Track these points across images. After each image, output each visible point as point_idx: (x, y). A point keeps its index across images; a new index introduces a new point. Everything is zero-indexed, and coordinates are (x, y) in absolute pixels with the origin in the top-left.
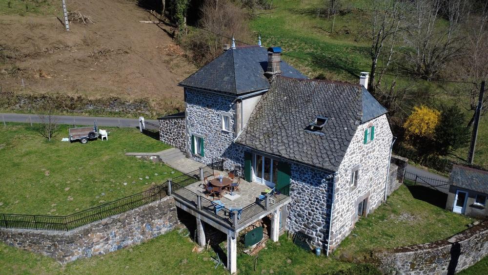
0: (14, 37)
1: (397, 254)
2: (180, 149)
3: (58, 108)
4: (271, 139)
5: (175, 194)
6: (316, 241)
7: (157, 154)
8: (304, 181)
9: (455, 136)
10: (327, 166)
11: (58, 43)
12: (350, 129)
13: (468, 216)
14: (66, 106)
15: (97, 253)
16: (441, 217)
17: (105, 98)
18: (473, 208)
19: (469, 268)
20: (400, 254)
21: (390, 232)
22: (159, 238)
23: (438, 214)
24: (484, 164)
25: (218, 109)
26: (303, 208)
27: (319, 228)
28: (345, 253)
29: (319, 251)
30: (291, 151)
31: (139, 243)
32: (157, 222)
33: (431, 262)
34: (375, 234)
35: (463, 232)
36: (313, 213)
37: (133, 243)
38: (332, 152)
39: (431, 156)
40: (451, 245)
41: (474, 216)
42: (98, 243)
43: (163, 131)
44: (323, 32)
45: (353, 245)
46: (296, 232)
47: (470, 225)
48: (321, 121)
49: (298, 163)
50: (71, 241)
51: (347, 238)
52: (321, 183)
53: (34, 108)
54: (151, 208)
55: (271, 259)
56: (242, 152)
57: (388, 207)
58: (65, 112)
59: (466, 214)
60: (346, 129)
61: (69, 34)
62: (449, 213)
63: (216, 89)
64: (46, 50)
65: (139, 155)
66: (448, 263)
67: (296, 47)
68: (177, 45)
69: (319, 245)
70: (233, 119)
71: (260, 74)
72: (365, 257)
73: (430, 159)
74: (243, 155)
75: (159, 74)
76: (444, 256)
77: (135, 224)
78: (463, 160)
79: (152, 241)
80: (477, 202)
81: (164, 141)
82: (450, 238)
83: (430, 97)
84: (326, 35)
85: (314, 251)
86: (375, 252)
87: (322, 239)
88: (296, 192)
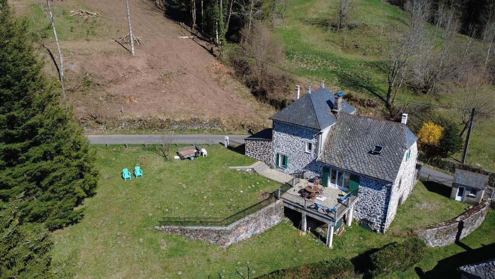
0: (98, 67)
1: (427, 230)
2: (265, 162)
3: (150, 128)
4: (344, 159)
5: (283, 198)
6: (376, 224)
7: (252, 166)
8: (369, 187)
9: (453, 145)
10: (387, 178)
11: (130, 68)
12: (399, 154)
13: (466, 202)
14: (157, 127)
15: (241, 239)
16: (448, 204)
17: (188, 119)
18: (469, 198)
19: (467, 236)
20: (429, 230)
21: (418, 216)
22: (274, 228)
23: (446, 202)
24: (472, 164)
25: (302, 137)
26: (367, 204)
27: (378, 217)
28: (394, 231)
29: (378, 230)
30: (361, 168)
31: (263, 232)
32: (274, 217)
33: (447, 234)
34: (410, 218)
35: (463, 214)
36: (374, 207)
37: (260, 232)
38: (389, 169)
39: (435, 158)
40: (458, 223)
41: (469, 203)
42: (242, 233)
43: (249, 148)
44: (336, 45)
45: (398, 226)
46: (360, 219)
47: (467, 209)
48: (378, 148)
49: (365, 176)
50: (229, 233)
51: (393, 221)
52: (381, 189)
53: (132, 129)
54: (271, 208)
55: (350, 237)
56: (320, 167)
57: (413, 199)
58: (156, 131)
59: (464, 201)
60: (397, 154)
61: (136, 59)
62: (453, 201)
63: (303, 125)
64: (123, 76)
65: (238, 168)
66: (456, 234)
67: (319, 64)
68: (221, 63)
69: (378, 227)
70: (315, 145)
71: (329, 111)
72: (408, 233)
73: (435, 160)
74: (322, 169)
75: (215, 92)
76: (454, 230)
77: (262, 220)
78: (458, 161)
79: (270, 230)
80: (471, 193)
81: (249, 155)
82: (456, 218)
83: (431, 110)
84: (338, 49)
85: (375, 231)
86: (414, 230)
87: (380, 223)
88: (362, 194)
